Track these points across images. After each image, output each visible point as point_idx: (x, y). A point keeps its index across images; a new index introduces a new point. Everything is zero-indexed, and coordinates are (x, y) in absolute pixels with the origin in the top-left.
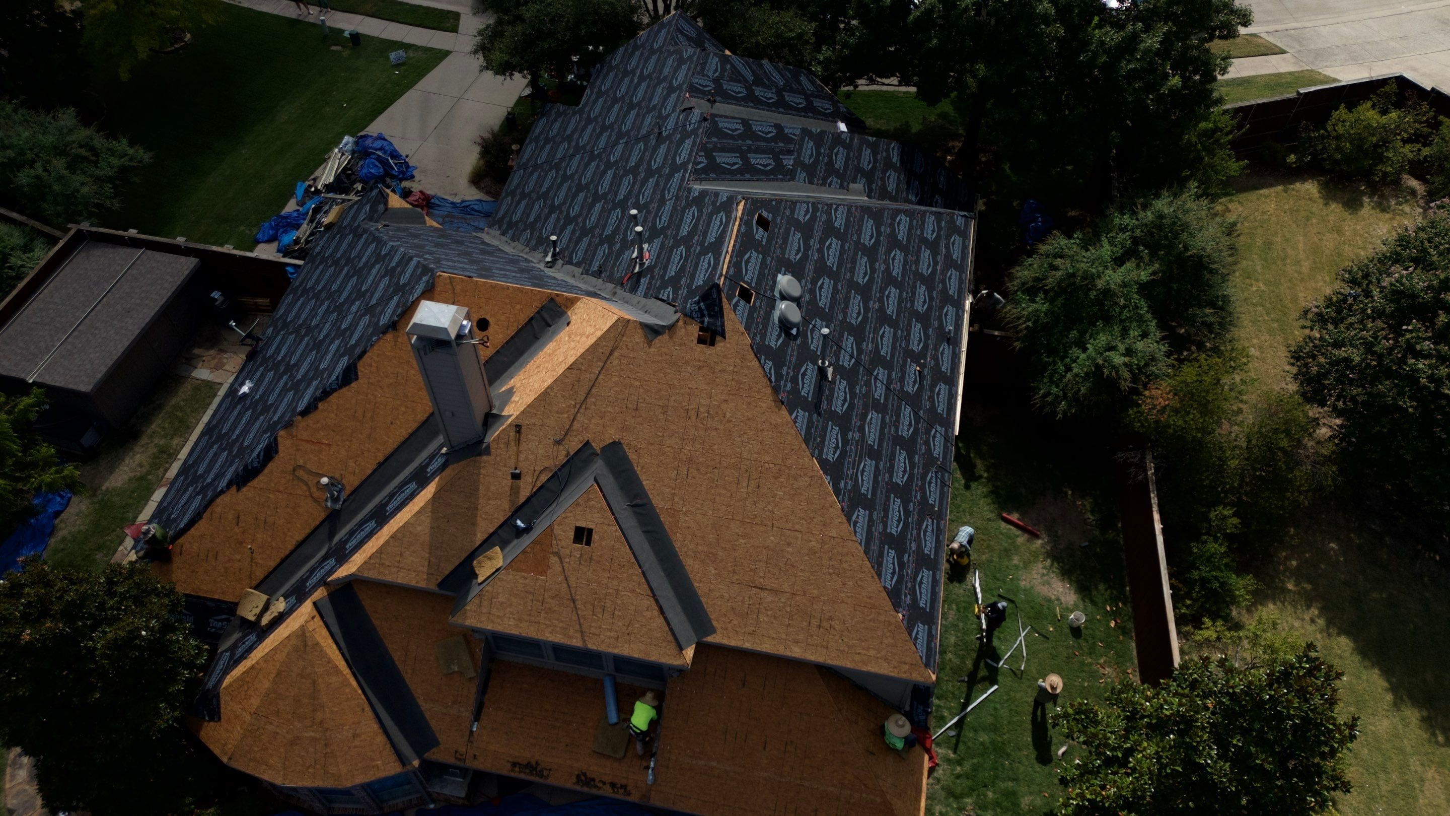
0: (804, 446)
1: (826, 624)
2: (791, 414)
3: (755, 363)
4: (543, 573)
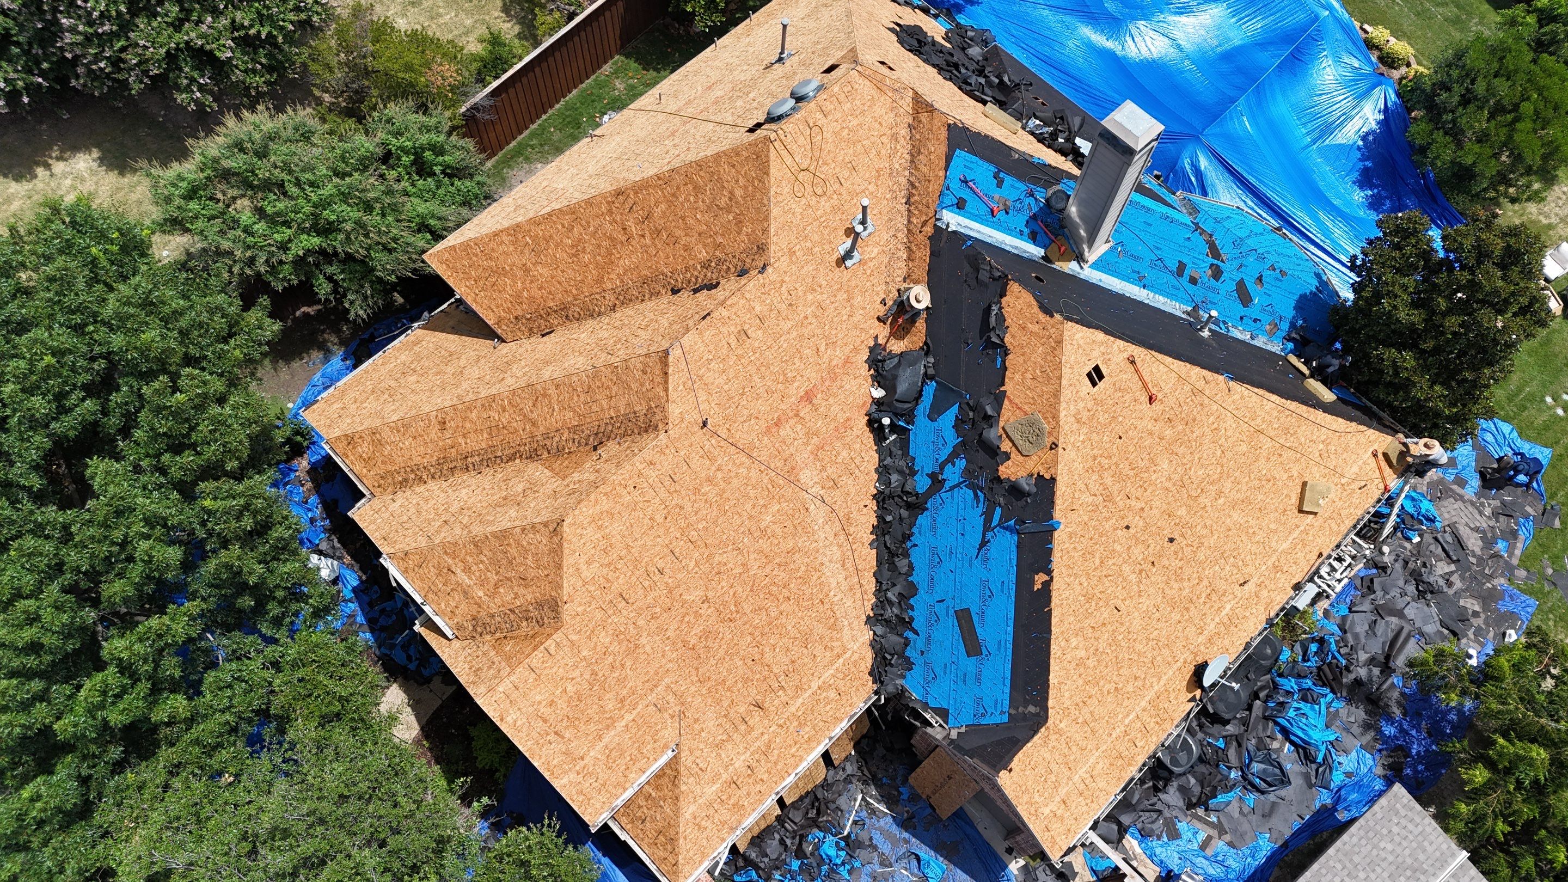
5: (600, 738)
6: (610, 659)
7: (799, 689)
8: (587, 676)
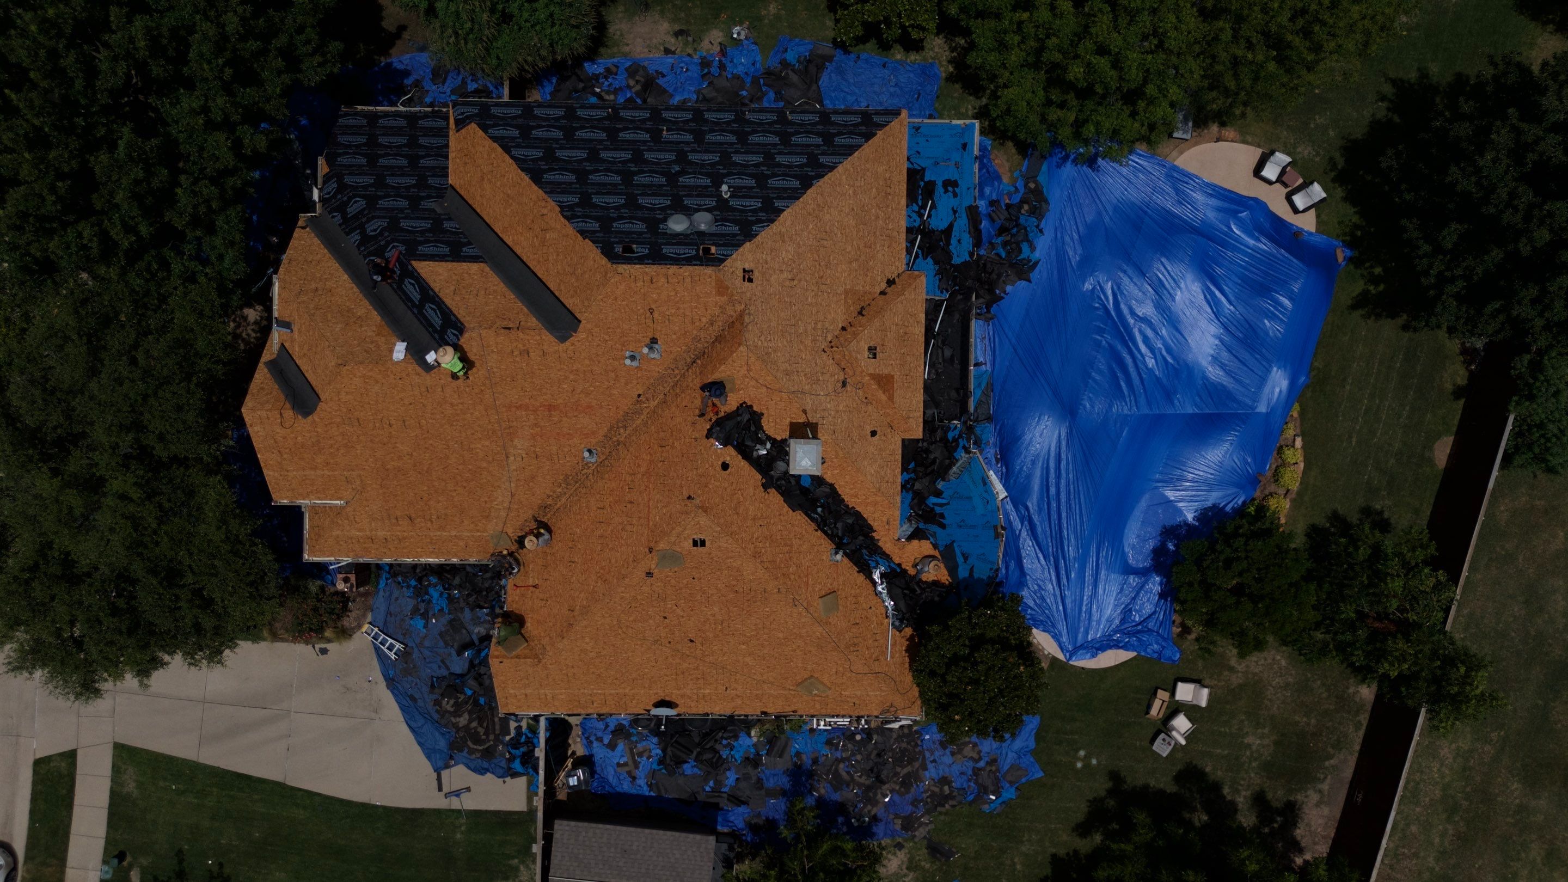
0: (801, 200)
1: (889, 182)
2: (784, 210)
3: (759, 238)
4: (893, 376)
5: (304, 470)
6: (332, 442)
7: (442, 528)
8: (314, 440)
